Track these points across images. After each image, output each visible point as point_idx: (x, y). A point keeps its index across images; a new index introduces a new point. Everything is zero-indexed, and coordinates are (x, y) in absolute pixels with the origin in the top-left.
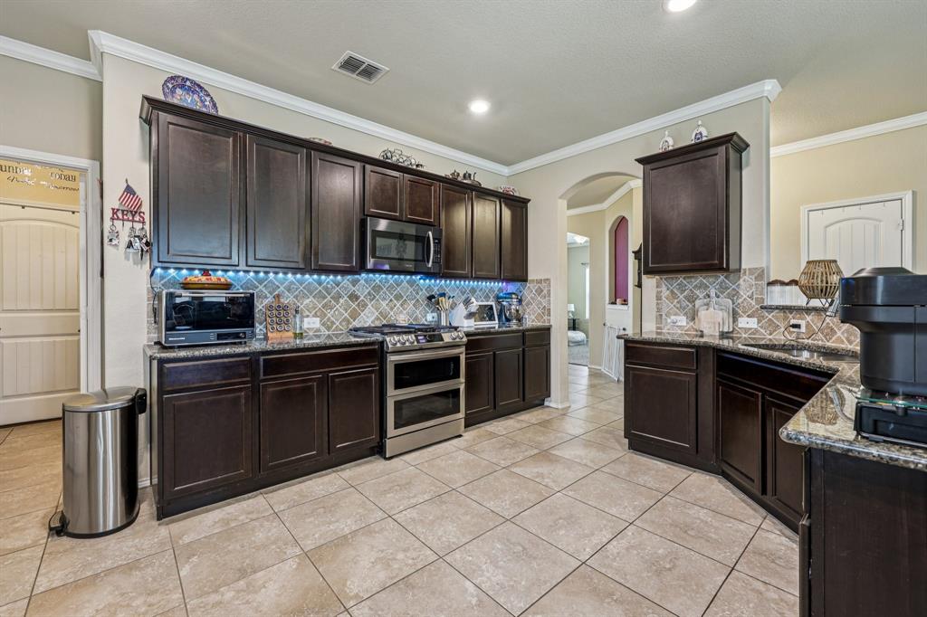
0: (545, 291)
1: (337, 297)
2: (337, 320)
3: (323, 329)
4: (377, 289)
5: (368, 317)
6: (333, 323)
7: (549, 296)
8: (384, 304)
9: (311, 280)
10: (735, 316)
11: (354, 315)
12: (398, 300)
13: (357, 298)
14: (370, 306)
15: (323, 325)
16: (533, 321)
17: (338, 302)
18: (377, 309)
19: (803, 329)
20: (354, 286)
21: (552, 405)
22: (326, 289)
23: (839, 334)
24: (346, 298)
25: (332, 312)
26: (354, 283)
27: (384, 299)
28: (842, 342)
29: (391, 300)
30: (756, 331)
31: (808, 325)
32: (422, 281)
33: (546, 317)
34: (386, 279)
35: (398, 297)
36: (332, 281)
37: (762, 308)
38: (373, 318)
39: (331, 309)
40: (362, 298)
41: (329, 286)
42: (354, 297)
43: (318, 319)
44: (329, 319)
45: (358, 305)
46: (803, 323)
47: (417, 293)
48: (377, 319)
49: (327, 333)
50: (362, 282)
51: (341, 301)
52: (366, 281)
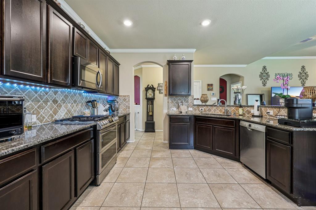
0: (127, 100)
1: (46, 102)
2: (46, 115)
3: (38, 122)
4: (66, 97)
5: (62, 113)
6: (44, 118)
7: (129, 101)
8: (69, 105)
9: (30, 90)
10: (188, 107)
11: (55, 112)
12: (75, 103)
13: (57, 102)
14: (63, 107)
15: (38, 119)
16: (121, 111)
17: (47, 104)
18: (66, 108)
19: (203, 110)
20: (55, 95)
21: (130, 142)
22: (40, 96)
23: (212, 111)
24: (51, 102)
25: (43, 111)
26: (56, 93)
27: (69, 103)
28: (213, 112)
29: (72, 103)
30: (192, 111)
31: (204, 109)
32: (84, 94)
33: (127, 110)
34: (70, 91)
35: (75, 102)
36: (43, 91)
37: (193, 105)
38: (65, 113)
39: (43, 109)
40: (59, 102)
41: (42, 94)
42: (55, 101)
43: (35, 116)
44: (42, 114)
45: (57, 106)
46: (203, 109)
47: (82, 100)
48: (66, 113)
49: (41, 124)
50: (59, 92)
51: (49, 104)
52: (61, 92)
